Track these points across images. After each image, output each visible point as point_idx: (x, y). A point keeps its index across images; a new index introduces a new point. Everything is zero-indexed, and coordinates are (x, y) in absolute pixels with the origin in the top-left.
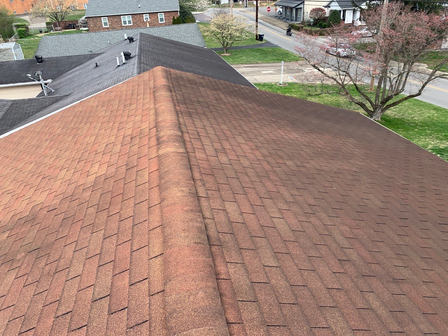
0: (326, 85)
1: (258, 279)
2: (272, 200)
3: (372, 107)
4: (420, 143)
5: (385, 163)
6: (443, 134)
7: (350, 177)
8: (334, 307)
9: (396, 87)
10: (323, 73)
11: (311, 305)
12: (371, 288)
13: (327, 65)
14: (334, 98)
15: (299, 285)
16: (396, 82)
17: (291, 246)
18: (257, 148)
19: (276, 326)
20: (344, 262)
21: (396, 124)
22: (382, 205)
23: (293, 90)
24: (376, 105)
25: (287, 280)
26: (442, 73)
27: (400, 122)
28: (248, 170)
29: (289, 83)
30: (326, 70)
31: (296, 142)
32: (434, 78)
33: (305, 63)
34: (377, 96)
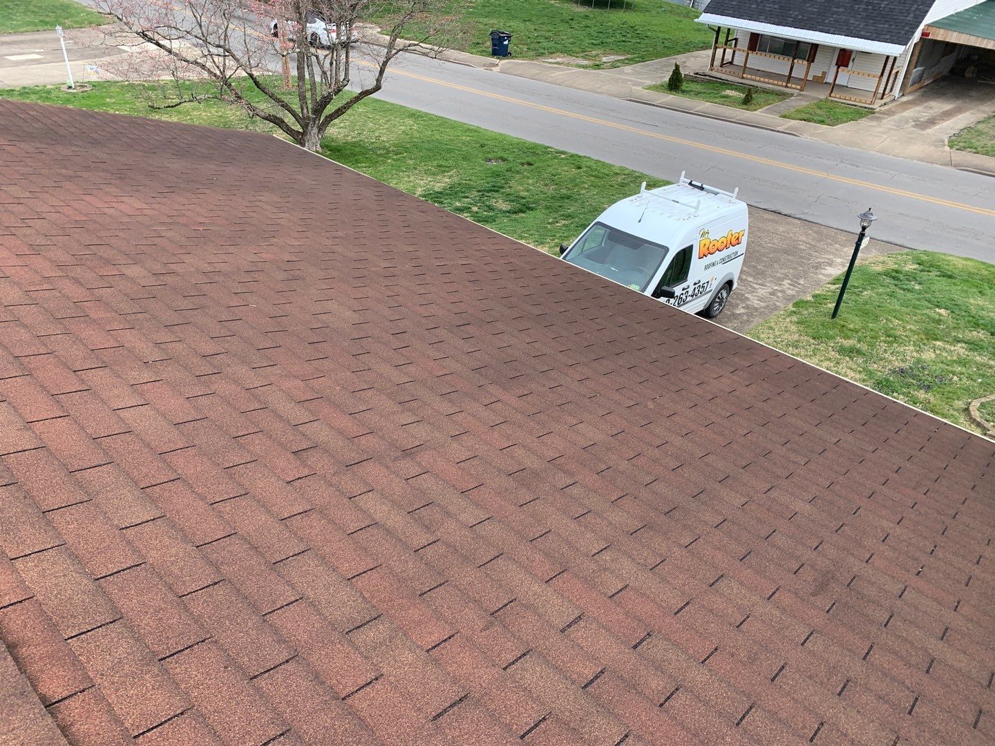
0: (188, 83)
1: (110, 566)
2: (107, 370)
3: (297, 124)
4: (402, 187)
5: (345, 232)
6: (435, 163)
7: (281, 276)
8: (303, 552)
9: (334, 75)
10: (170, 52)
11: (253, 570)
12: (366, 483)
13: (174, 31)
14: (213, 111)
15: (217, 538)
16: (331, 64)
17: (178, 460)
18: (36, 250)
19: (183, 650)
20: (304, 454)
21: (351, 153)
22: (356, 318)
23: (108, 100)
24: (304, 118)
25: (185, 538)
26: (408, 42)
27: (358, 150)
28: (22, 312)
29: (94, 84)
30: (175, 45)
31: (140, 218)
32: (396, 53)
33: (118, 29)
34: (302, 98)
